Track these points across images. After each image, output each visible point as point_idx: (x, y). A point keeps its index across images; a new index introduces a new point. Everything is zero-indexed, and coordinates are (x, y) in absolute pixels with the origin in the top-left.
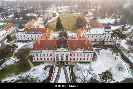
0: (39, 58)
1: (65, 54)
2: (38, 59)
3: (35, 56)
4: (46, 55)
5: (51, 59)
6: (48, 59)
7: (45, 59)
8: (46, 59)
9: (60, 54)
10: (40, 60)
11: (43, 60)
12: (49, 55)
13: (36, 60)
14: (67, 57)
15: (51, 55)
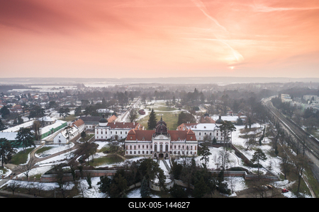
0: (133, 151)
1: (164, 142)
2: (131, 153)
3: (129, 147)
4: (141, 147)
5: (147, 152)
6: (143, 152)
7: (139, 152)
8: (141, 153)
9: (158, 142)
10: (133, 154)
11: (137, 153)
12: (145, 147)
13: (129, 154)
14: (167, 146)
15: (147, 147)
